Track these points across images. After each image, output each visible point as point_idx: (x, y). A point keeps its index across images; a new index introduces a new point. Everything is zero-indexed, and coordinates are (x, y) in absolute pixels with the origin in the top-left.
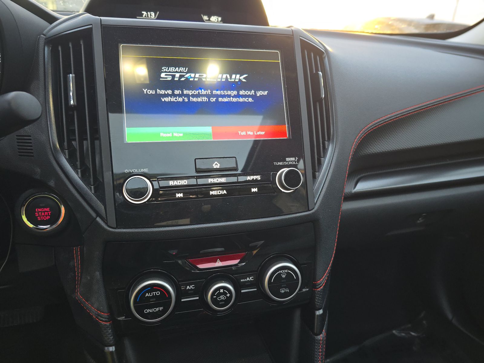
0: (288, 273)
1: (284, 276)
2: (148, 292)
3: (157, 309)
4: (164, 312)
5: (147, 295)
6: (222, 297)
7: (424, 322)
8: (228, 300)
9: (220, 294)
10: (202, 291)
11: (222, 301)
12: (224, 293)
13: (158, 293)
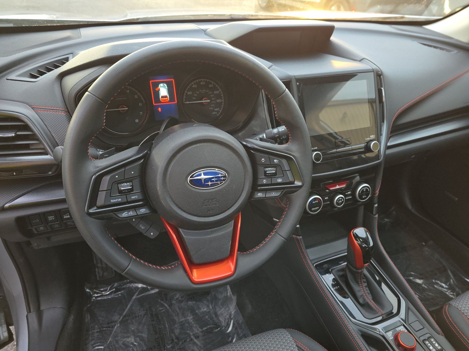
0: (367, 189)
1: (365, 190)
2: (314, 201)
3: (317, 208)
4: (319, 209)
5: (313, 202)
6: (340, 202)
7: (394, 212)
8: (343, 202)
9: (340, 200)
10: (332, 199)
11: (340, 203)
12: (341, 200)
13: (317, 201)
